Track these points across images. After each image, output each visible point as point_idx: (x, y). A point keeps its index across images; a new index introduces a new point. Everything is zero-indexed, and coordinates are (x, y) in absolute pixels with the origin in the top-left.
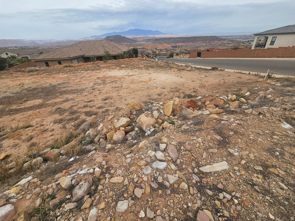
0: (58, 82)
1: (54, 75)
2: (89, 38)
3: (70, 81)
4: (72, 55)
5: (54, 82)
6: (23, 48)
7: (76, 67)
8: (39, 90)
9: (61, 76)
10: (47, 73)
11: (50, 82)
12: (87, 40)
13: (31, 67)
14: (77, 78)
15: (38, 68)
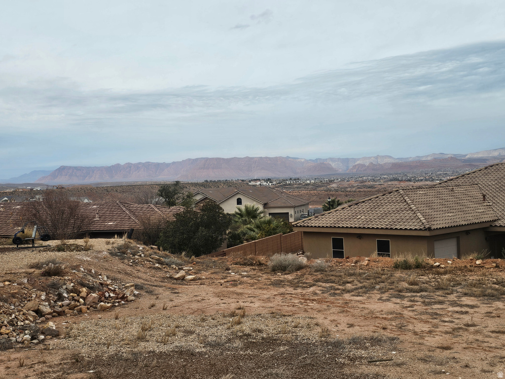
0: (356, 331)
1: (347, 296)
3: (401, 338)
4: (441, 221)
5: (340, 327)
7: (445, 273)
8: (282, 348)
9: (376, 304)
10: (328, 285)
11: (326, 322)
13: (287, 252)
14: (436, 326)
15: (303, 260)
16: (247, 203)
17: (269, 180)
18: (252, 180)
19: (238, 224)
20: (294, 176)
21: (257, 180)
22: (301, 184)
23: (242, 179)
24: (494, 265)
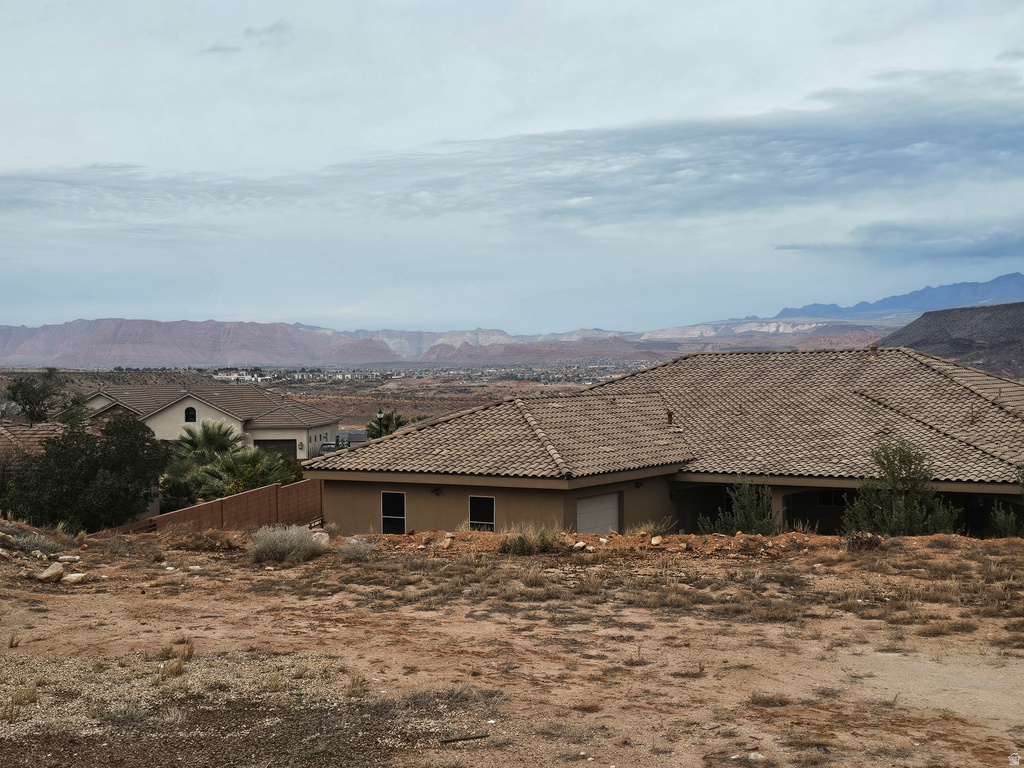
0: (421, 682)
1: (406, 611)
2: (767, 321)
3: (507, 691)
4: (590, 464)
5: (390, 675)
6: (293, 381)
7: (594, 562)
8: (268, 722)
9: (467, 625)
10: (369, 589)
11: (362, 665)
12: (743, 335)
13: (288, 523)
14: (573, 666)
15: (321, 538)
16: (209, 419)
17: (256, 371)
18: (220, 370)
19: (186, 463)
20: (309, 364)
21: (231, 369)
22: (325, 381)
23: (198, 366)
24: (684, 545)
